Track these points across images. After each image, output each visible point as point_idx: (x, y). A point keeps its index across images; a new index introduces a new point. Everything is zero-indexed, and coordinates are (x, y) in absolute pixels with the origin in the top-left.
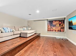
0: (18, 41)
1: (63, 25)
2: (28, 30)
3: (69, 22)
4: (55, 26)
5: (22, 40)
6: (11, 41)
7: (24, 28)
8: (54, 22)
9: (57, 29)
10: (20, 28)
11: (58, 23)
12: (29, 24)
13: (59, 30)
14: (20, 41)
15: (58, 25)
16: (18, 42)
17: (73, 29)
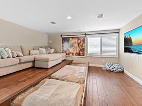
0: (30, 76)
1: (84, 45)
2: (50, 53)
3: (125, 38)
4: (72, 46)
5: (38, 74)
6: (13, 76)
7: (40, 49)
8: (71, 39)
9: (75, 52)
10: (34, 50)
11: (76, 41)
12: (51, 42)
13: (78, 52)
14: (32, 76)
15: (77, 45)
16: (30, 78)
17: (133, 52)
